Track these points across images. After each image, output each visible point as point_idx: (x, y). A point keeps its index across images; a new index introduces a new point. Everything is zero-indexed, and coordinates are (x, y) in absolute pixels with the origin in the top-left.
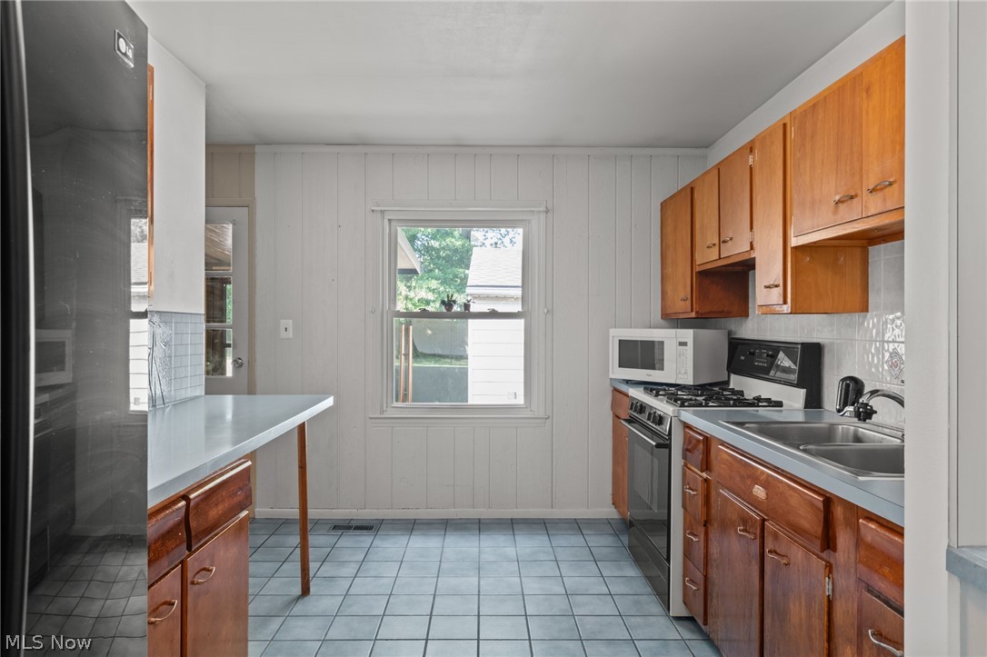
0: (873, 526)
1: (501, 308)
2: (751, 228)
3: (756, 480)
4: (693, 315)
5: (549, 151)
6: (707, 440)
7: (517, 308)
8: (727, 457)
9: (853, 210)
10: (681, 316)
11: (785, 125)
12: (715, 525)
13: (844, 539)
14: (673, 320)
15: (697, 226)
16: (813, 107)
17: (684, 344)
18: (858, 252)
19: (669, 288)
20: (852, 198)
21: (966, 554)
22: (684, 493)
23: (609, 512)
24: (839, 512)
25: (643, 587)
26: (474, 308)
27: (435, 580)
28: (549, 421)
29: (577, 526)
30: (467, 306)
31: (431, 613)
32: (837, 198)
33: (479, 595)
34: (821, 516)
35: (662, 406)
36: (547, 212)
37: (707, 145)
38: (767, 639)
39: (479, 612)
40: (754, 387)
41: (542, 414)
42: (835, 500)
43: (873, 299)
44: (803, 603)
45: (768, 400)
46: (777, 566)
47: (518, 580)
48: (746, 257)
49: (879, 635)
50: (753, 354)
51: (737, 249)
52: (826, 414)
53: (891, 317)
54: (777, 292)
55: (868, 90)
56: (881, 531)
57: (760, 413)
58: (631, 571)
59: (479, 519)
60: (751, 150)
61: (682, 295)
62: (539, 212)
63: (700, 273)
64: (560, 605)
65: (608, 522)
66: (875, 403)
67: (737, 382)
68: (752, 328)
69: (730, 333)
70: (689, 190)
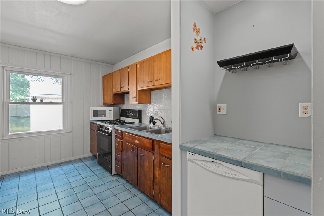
0: (163, 144)
1: (54, 101)
2: (129, 85)
3: (136, 139)
4: (113, 104)
5: (71, 58)
6: (122, 132)
7: (60, 101)
8: (128, 135)
9: (152, 84)
10: (109, 104)
11: (137, 64)
12: (125, 151)
13: (156, 148)
14: (106, 105)
15: (114, 83)
16: (143, 62)
17: (111, 111)
18: (149, 92)
19: (105, 98)
20: (152, 81)
21: (183, 145)
22: (115, 145)
23: (90, 154)
24: (155, 143)
25: (103, 170)
26: (44, 101)
27: (36, 188)
28: (72, 133)
29: (81, 160)
30: (41, 101)
31: (38, 198)
32: (149, 81)
33: (54, 187)
34: (152, 144)
35: (107, 125)
36: (70, 75)
37: (113, 64)
38: (139, 172)
39: (56, 192)
40: (127, 120)
41: (69, 131)
42: (154, 140)
43: (152, 101)
44: (148, 162)
45: (131, 122)
46: (141, 156)
47: (67, 179)
48: (127, 91)
49: (164, 164)
50: (127, 112)
51: (125, 89)
52: (143, 124)
53: (155, 104)
54: (135, 99)
55: (155, 61)
56: (165, 144)
57: (130, 125)
58: (100, 168)
59: (47, 166)
60: (128, 68)
61: (110, 99)
62: (68, 74)
63: (114, 94)
64: (83, 182)
65: (90, 157)
66: (156, 121)
67: (122, 119)
68: (125, 107)
69: (120, 108)
70: (111, 75)
